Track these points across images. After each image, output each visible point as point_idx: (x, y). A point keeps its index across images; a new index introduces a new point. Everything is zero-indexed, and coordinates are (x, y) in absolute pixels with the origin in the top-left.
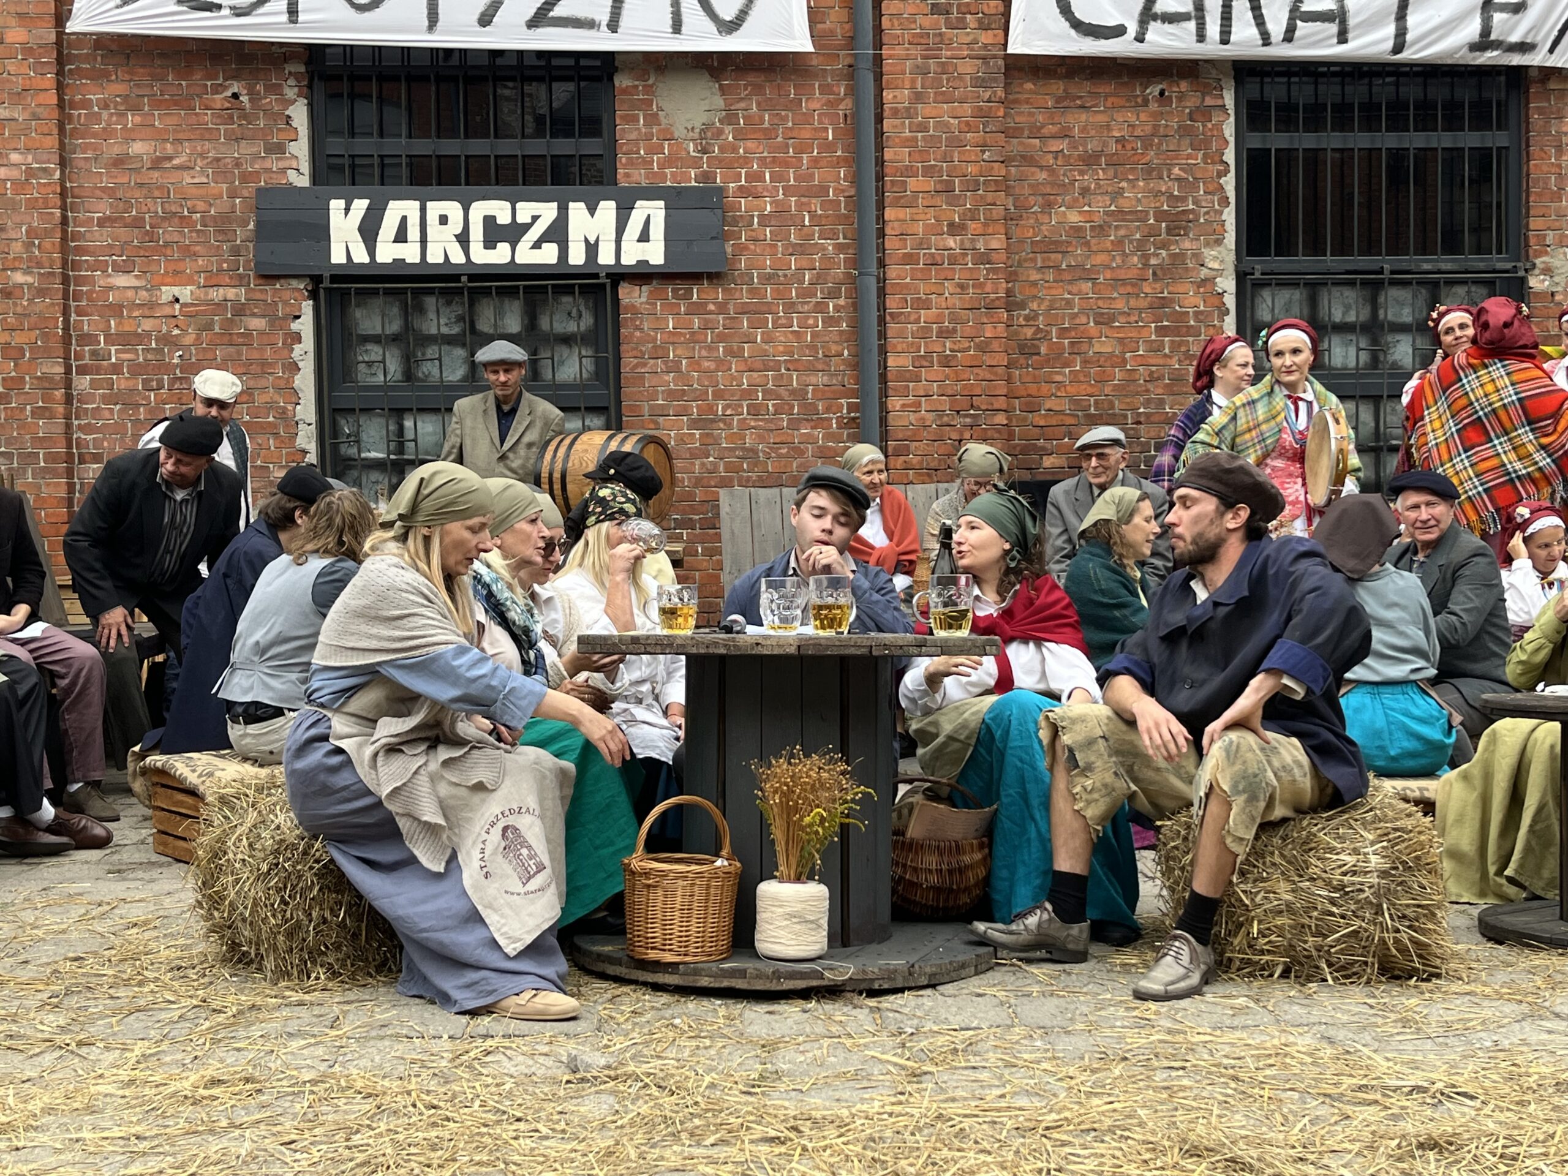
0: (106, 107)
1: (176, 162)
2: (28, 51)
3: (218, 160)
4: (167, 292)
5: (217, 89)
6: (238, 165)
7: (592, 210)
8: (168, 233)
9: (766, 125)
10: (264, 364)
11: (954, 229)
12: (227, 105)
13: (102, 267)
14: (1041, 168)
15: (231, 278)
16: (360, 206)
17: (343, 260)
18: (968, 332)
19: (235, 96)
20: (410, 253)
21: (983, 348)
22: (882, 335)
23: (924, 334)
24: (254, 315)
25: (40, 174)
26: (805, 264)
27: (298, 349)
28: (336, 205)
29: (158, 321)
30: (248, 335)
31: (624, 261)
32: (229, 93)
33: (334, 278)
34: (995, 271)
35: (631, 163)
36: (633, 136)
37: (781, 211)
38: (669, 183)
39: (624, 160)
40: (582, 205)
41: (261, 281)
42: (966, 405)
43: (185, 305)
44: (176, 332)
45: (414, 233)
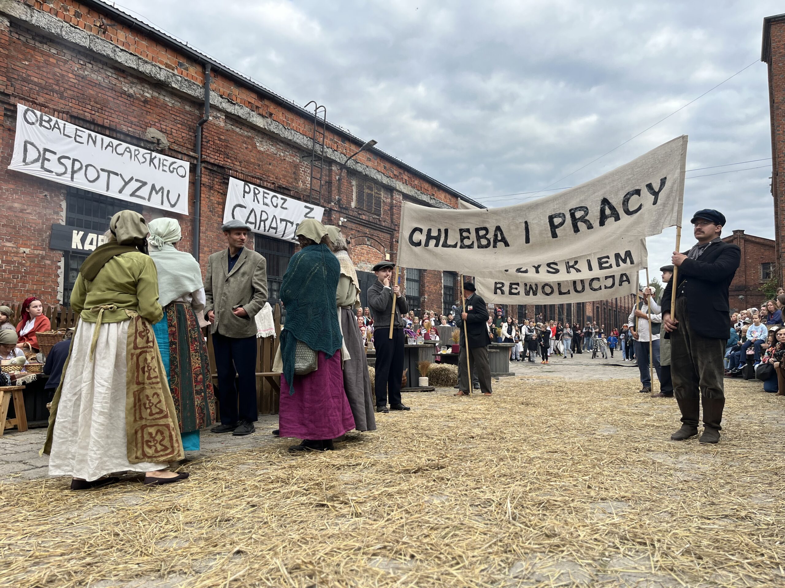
1: (27, 211)
3: (39, 213)
4: (22, 250)
5: (41, 193)
6: (45, 215)
10: (49, 274)
12: (43, 198)
15: (41, 248)
16: (81, 233)
17: (76, 248)
19: (46, 196)
24: (47, 259)
27: (59, 271)
28: (75, 232)
29: (18, 258)
30: (45, 265)
32: (44, 194)
41: (50, 250)
43: (27, 254)
44: (24, 262)
45: (95, 243)
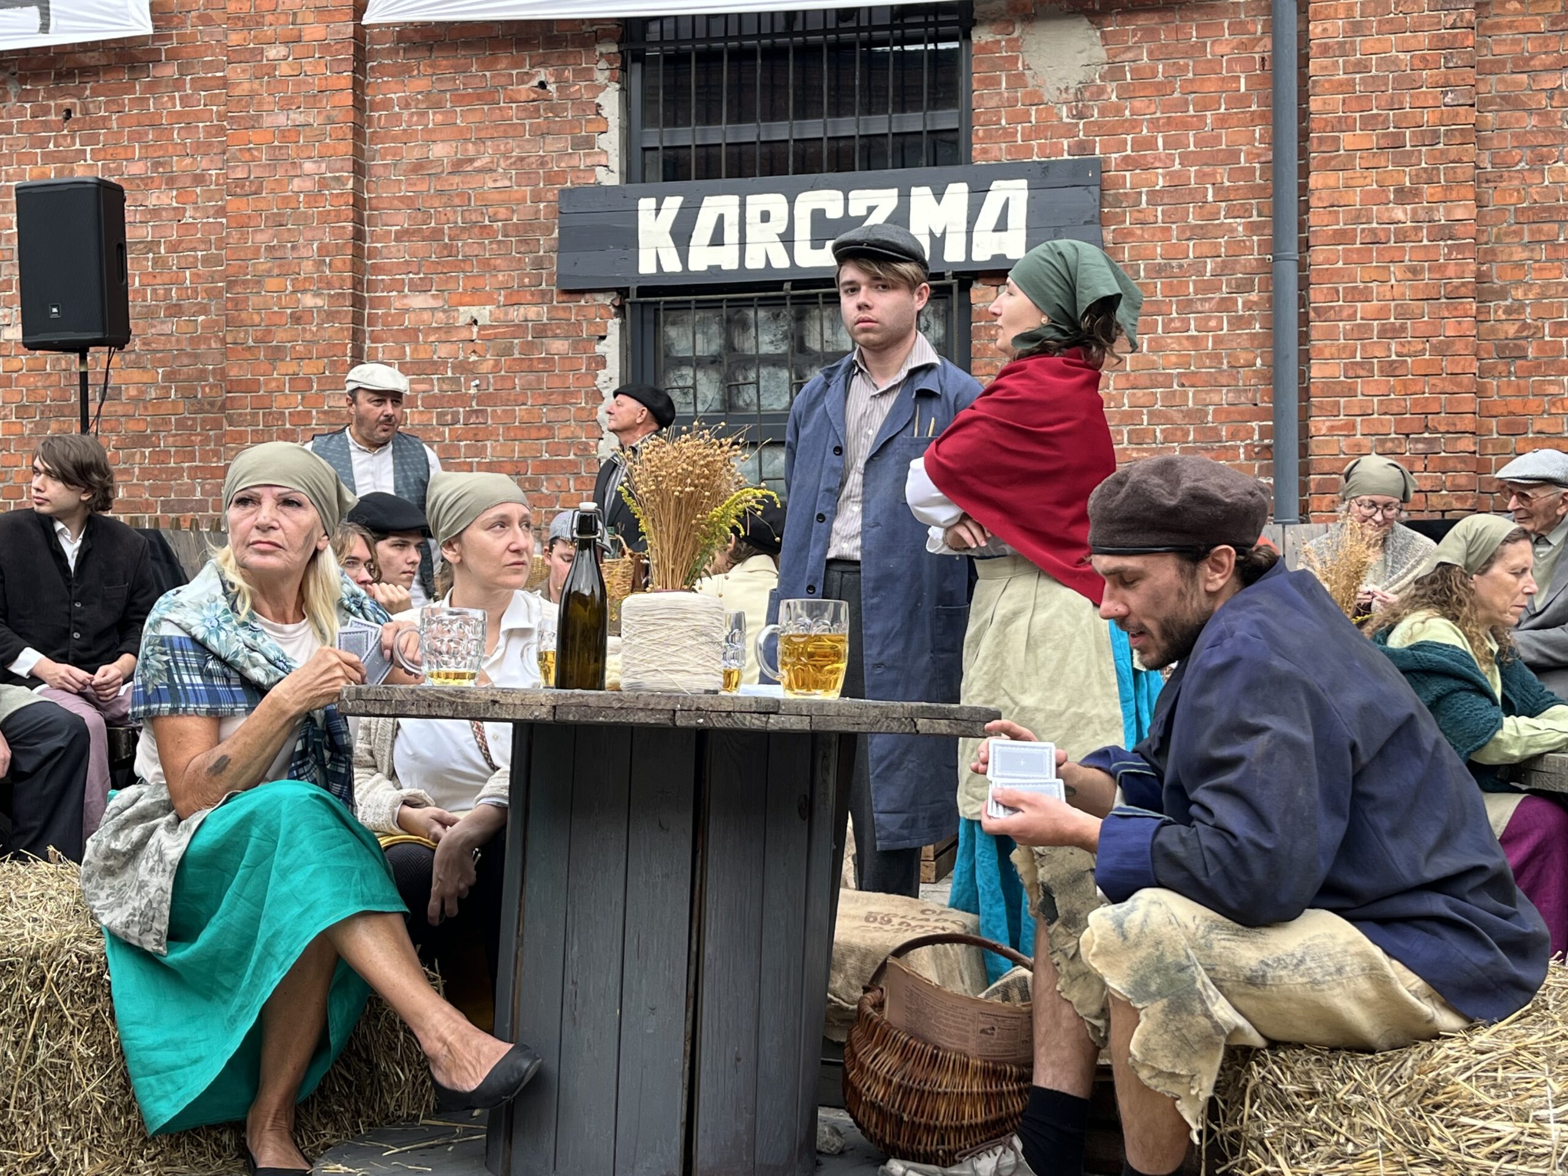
0: (407, 106)
1: (477, 164)
2: (325, 47)
3: (522, 159)
4: (465, 314)
5: (523, 79)
6: (543, 164)
7: (939, 195)
8: (467, 246)
9: (1160, 78)
10: (567, 394)
11: (1403, 195)
12: (533, 96)
13: (398, 286)
14: (1530, 111)
15: (532, 295)
16: (673, 204)
17: (653, 270)
18: (1422, 329)
19: (542, 85)
20: (726, 258)
21: (1441, 351)
22: (1304, 338)
23: (1361, 333)
24: (556, 336)
25: (333, 184)
26: (1206, 250)
27: (602, 374)
28: (646, 205)
29: (454, 347)
30: (549, 359)
31: (976, 257)
32: (535, 83)
33: (643, 291)
34: (1459, 248)
35: (989, 136)
36: (993, 103)
37: (1177, 185)
38: (1035, 158)
39: (981, 133)
40: (927, 190)
41: (565, 297)
42: (1416, 427)
43: (484, 327)
44: (473, 358)
45: (731, 234)
